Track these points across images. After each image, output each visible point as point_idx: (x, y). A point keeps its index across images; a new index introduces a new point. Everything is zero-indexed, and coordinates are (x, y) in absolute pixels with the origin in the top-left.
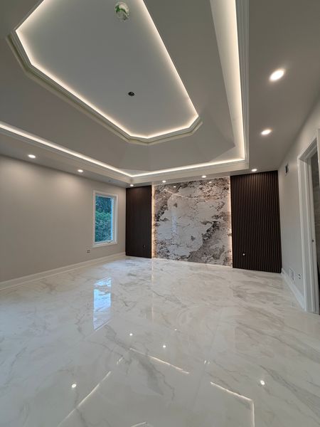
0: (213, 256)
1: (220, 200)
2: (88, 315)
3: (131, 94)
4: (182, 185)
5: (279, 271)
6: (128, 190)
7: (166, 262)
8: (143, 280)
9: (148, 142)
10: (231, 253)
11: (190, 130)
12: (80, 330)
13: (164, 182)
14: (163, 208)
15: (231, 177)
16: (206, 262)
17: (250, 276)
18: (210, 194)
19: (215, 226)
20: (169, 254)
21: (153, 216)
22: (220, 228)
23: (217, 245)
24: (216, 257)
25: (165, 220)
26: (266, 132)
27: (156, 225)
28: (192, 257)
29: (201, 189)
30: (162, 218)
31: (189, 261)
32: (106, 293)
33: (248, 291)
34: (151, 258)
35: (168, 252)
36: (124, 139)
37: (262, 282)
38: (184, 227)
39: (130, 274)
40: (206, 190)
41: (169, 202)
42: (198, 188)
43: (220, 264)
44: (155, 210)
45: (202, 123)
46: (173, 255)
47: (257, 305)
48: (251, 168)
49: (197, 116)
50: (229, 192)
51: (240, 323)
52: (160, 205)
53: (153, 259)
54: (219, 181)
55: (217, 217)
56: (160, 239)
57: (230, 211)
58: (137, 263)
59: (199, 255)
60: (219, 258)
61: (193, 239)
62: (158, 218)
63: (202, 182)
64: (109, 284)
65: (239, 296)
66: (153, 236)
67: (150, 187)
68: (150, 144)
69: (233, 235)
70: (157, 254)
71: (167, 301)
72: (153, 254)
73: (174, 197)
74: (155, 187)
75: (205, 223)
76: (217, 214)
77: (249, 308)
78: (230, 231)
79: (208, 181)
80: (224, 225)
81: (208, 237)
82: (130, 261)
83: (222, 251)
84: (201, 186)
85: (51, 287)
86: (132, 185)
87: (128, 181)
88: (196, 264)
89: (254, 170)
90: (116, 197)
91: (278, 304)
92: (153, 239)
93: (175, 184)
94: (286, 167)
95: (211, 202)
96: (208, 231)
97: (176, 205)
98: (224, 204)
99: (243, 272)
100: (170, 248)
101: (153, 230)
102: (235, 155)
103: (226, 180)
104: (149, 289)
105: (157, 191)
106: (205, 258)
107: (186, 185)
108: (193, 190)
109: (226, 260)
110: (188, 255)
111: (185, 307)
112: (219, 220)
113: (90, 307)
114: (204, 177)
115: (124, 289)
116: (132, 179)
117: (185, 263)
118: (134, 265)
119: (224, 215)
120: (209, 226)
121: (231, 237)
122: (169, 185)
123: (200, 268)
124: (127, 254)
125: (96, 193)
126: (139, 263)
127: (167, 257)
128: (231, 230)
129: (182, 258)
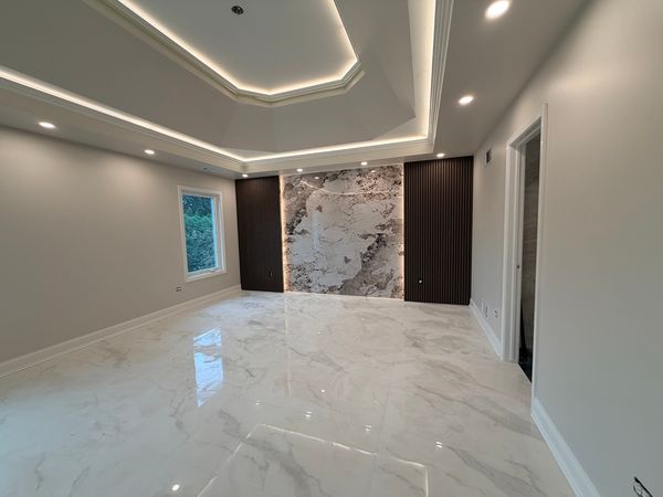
0: (377, 286)
1: (388, 201)
2: (191, 398)
3: (237, 10)
4: (328, 175)
5: (467, 303)
6: (240, 184)
7: (307, 298)
8: (274, 331)
9: (270, 101)
10: (403, 280)
11: (344, 85)
12: (179, 425)
13: (300, 170)
14: (299, 213)
15: (405, 164)
16: (366, 295)
17: (429, 313)
18: (374, 191)
19: (380, 240)
20: (310, 285)
21: (283, 226)
22: (388, 244)
23: (383, 270)
24: (381, 287)
25: (303, 232)
26: (466, 100)
27: (289, 241)
28: (346, 288)
29: (359, 182)
30: (298, 229)
31: (341, 294)
32: (217, 358)
33: (427, 337)
34: (282, 291)
35: (309, 281)
36: (227, 94)
37: (445, 321)
38: (333, 243)
39: (252, 322)
40: (367, 185)
41: (308, 203)
42: (355, 181)
43: (386, 296)
44: (287, 217)
45: (362, 73)
46: (317, 286)
47: (440, 357)
48: (436, 152)
49: (354, 61)
50: (402, 188)
51: (419, 387)
52: (294, 208)
53: (287, 293)
54: (387, 170)
55: (383, 227)
56: (297, 262)
57: (403, 218)
58: (262, 302)
59: (356, 284)
60: (384, 288)
61: (347, 260)
62: (291, 229)
63: (361, 172)
64: (218, 341)
65: (415, 345)
66: (284, 257)
67: (277, 178)
68: (275, 106)
69: (406, 253)
70: (292, 285)
71: (314, 363)
72: (285, 286)
73: (316, 195)
74: (285, 179)
75: (365, 237)
76: (384, 222)
77: (430, 362)
78: (402, 248)
79: (370, 170)
80: (393, 239)
81: (369, 257)
82: (250, 300)
83: (390, 277)
84: (359, 178)
85: (119, 357)
86: (245, 176)
87: (237, 169)
88: (351, 297)
89: (440, 156)
90: (217, 196)
91: (467, 353)
92: (285, 262)
93: (317, 175)
94: (488, 155)
95: (374, 204)
96: (369, 248)
97: (320, 209)
98: (393, 207)
99: (420, 307)
100: (312, 276)
101: (284, 249)
102: (413, 131)
103: (398, 170)
104: (284, 345)
105: (289, 186)
106: (364, 288)
107: (335, 177)
108: (346, 184)
109: (396, 289)
110: (339, 285)
111: (341, 368)
112: (386, 231)
113: (191, 384)
114: (364, 164)
115: (245, 349)
116: (244, 166)
117: (336, 298)
118: (257, 305)
119: (393, 223)
120: (371, 241)
121: (403, 257)
122: (309, 176)
123: (358, 304)
124: (243, 288)
125: (183, 191)
126: (265, 301)
127: (308, 289)
128: (403, 246)
129: (331, 290)
